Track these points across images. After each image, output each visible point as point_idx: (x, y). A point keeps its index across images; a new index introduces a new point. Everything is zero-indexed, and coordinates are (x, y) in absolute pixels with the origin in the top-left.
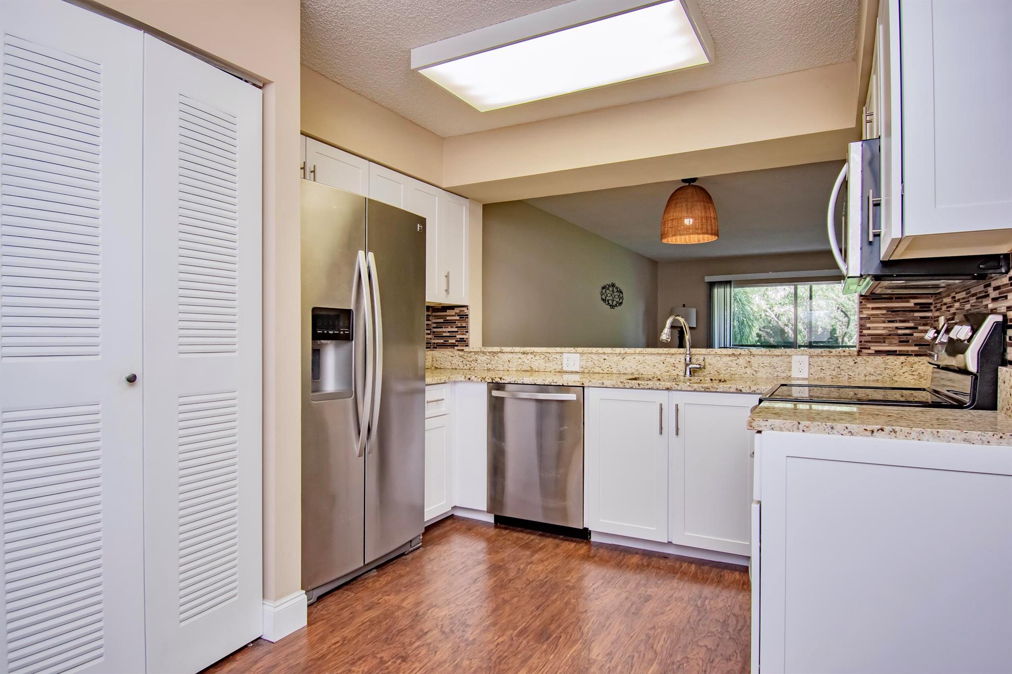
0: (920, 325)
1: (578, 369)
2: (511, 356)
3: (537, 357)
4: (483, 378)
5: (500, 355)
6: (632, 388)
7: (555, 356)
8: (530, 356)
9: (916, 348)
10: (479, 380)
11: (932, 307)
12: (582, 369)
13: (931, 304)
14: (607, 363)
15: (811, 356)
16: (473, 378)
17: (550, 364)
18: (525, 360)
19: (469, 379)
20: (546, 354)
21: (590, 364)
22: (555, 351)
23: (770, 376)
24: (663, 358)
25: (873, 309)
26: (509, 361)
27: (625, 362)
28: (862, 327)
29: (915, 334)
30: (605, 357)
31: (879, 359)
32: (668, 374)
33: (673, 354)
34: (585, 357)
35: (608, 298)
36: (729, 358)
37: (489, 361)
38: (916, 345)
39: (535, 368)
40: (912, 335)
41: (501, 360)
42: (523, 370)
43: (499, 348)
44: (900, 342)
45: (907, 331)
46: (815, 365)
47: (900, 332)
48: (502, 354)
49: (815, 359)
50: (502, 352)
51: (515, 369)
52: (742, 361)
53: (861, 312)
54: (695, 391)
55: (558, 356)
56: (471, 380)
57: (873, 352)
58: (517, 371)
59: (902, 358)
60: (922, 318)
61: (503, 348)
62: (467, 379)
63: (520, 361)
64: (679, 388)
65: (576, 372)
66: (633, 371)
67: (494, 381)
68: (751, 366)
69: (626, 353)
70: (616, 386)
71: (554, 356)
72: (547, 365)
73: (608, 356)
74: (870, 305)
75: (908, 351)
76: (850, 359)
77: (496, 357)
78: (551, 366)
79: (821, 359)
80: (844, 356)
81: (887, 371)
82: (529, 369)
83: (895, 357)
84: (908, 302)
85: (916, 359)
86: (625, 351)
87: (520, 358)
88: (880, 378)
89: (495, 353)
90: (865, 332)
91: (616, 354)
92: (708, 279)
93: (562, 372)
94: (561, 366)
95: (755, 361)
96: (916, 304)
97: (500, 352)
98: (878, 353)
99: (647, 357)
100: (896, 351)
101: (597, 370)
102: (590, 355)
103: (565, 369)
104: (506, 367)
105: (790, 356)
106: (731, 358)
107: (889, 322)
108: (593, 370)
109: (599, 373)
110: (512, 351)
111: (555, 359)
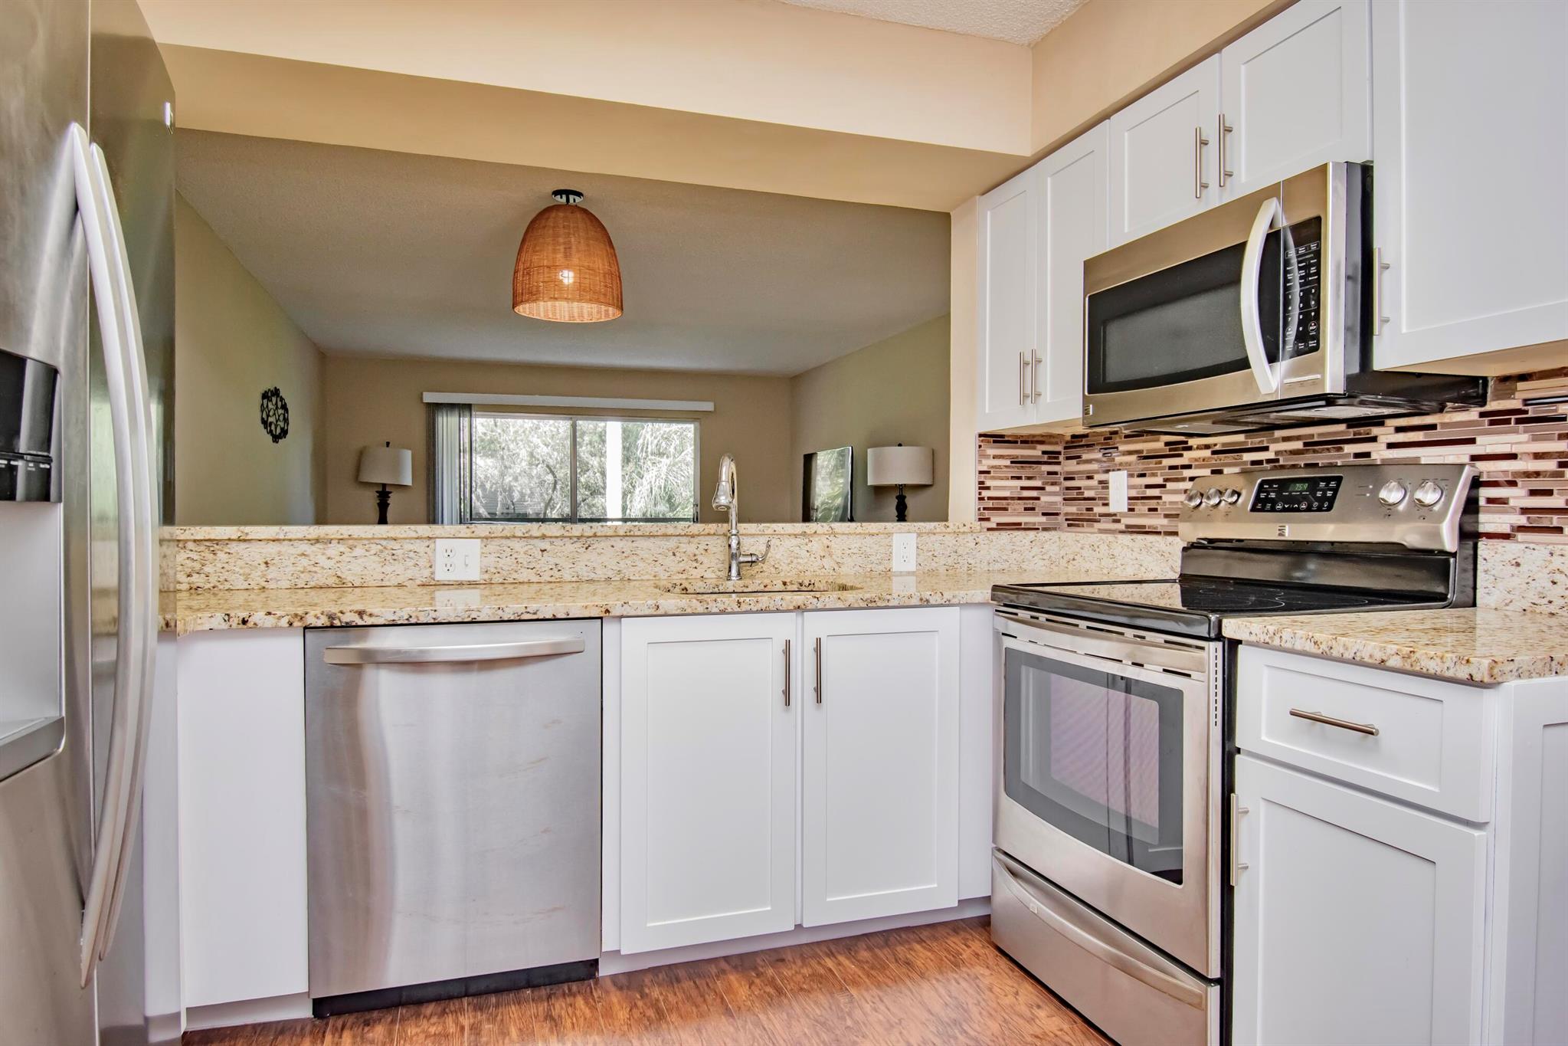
0: (1047, 483)
1: (475, 575)
2: (272, 549)
3: (359, 551)
4: (296, 615)
5: (234, 547)
6: (723, 612)
7: (411, 547)
8: (334, 550)
9: (1044, 519)
10: (284, 622)
11: (1061, 458)
12: (486, 576)
13: (1059, 453)
14: (550, 559)
15: (919, 535)
16: (259, 617)
17: (398, 567)
18: (322, 560)
19: (244, 622)
20: (384, 543)
21: (506, 563)
22: (414, 535)
23: (861, 571)
24: (672, 543)
25: (995, 457)
26: (266, 563)
27: (591, 555)
28: (982, 486)
29: (1043, 499)
30: (545, 545)
31: (1004, 536)
32: (684, 576)
33: (693, 536)
34: (493, 546)
35: (270, 419)
36: (794, 541)
37: (197, 566)
38: (1044, 514)
39: (349, 577)
40: (1038, 499)
41: (240, 563)
42: (312, 584)
43: (235, 528)
44: (1026, 509)
45: (1034, 494)
46: (925, 548)
47: (1026, 494)
48: (243, 545)
49: (925, 538)
50: (245, 540)
51: (287, 584)
52: (816, 545)
53: (980, 462)
54: (850, 608)
55: (420, 546)
56: (250, 624)
57: (994, 526)
58: (295, 588)
59: (1032, 534)
60: (1049, 473)
61: (247, 529)
62: (234, 622)
63: (304, 562)
64: (820, 606)
65: (472, 584)
66: (610, 574)
67: (337, 623)
68: (831, 555)
69: (595, 535)
70: (689, 611)
71: (408, 546)
72: (388, 569)
73: (552, 543)
74: (991, 452)
75: (1034, 524)
76: (970, 538)
77: (221, 555)
78: (399, 572)
79: (933, 538)
80: (964, 533)
81: (1015, 555)
82: (332, 581)
83: (1022, 533)
84: (1035, 448)
85: (1046, 534)
86: (593, 531)
87: (303, 554)
88: (1005, 566)
89: (217, 542)
90: (985, 494)
91: (570, 538)
92: (429, 397)
93: (432, 585)
94: (427, 573)
95: (837, 545)
96: (1044, 453)
97: (239, 540)
98: (1001, 527)
99: (642, 543)
100: (1020, 524)
101: (525, 575)
102: (504, 541)
103: (441, 575)
104: (257, 580)
105: (889, 535)
106: (799, 541)
107: (1013, 478)
108: (515, 576)
109: (529, 582)
110: (281, 537)
111: (412, 554)
